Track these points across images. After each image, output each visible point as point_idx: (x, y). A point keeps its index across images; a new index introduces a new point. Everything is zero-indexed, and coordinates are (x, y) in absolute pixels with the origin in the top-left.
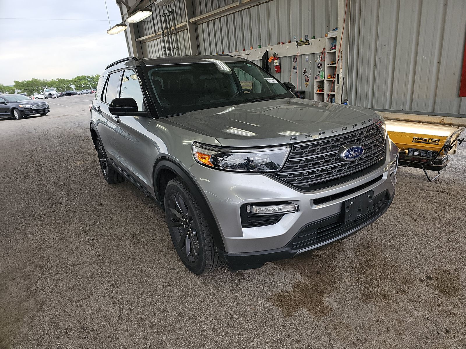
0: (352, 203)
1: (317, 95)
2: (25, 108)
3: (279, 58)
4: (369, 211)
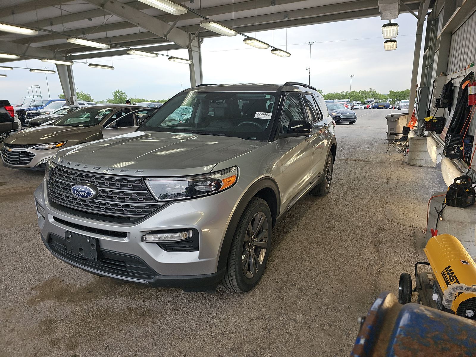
0: (70, 236)
2: (335, 116)
4: (93, 258)
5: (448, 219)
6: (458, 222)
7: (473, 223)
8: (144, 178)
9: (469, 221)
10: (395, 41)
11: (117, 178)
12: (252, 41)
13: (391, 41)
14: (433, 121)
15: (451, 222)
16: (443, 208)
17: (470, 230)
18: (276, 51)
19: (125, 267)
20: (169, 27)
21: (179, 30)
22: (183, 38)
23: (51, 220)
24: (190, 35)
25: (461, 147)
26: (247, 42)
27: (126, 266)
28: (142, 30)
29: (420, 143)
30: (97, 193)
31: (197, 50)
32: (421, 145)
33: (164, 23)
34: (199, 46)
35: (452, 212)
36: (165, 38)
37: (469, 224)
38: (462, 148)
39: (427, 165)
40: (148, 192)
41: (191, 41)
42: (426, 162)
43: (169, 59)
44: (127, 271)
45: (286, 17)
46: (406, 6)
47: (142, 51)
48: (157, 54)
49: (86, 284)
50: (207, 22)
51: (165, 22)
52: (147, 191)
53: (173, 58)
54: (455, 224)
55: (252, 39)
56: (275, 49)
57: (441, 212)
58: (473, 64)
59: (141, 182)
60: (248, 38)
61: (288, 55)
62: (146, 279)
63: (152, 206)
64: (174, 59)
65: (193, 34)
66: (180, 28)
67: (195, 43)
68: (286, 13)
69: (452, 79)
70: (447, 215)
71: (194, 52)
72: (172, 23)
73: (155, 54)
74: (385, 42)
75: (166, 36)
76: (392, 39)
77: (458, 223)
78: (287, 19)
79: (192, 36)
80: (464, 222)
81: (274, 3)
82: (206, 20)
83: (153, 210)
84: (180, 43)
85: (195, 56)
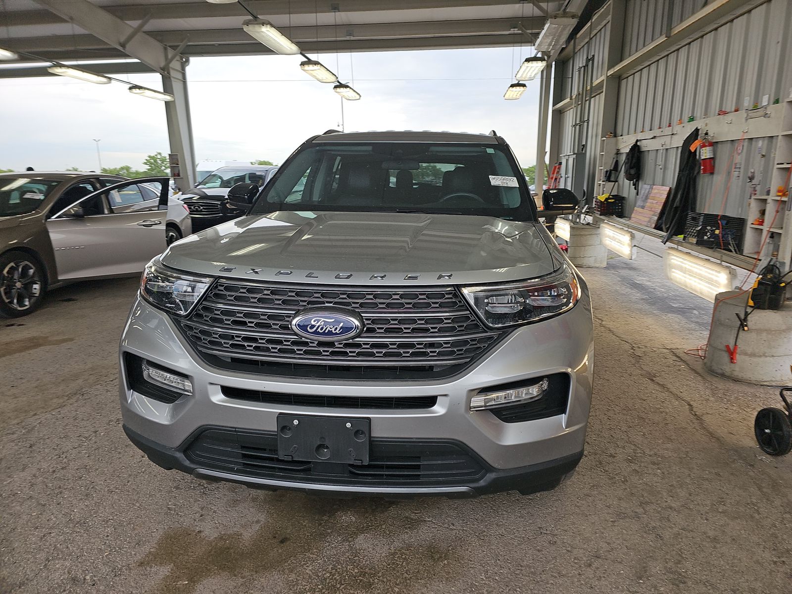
0: (296, 422)
1: (754, 231)
3: (713, 144)
4: (355, 460)
5: (754, 327)
6: (770, 330)
7: (788, 330)
8: (459, 287)
9: (784, 327)
10: (524, 85)
11: (401, 291)
12: (316, 67)
13: (518, 85)
14: (609, 201)
15: (759, 331)
16: (747, 314)
17: (785, 340)
18: (342, 89)
19: (418, 467)
20: (128, 32)
21: (147, 37)
22: (154, 53)
23: (218, 398)
24: (165, 49)
25: (715, 229)
26: (306, 67)
27: (419, 465)
28: (79, 30)
29: (587, 233)
30: (363, 325)
31: (180, 76)
32: (588, 236)
33: (119, 20)
34: (183, 69)
35: (761, 318)
36: (120, 48)
37: (784, 331)
38: (717, 232)
39: (597, 265)
40: (471, 313)
41: (168, 61)
42: (596, 261)
43: (130, 88)
44: (419, 475)
45: (350, 35)
46: (530, 35)
47: (83, 70)
48: (110, 78)
49: (257, 527)
50: (257, 24)
51: (121, 18)
52: (468, 312)
53: (140, 88)
54: (764, 334)
55: (316, 63)
56: (341, 86)
57: (745, 319)
58: (692, 117)
59: (455, 296)
60: (309, 62)
61: (358, 97)
62: (468, 483)
63: (481, 340)
64: (141, 91)
65: (174, 48)
66: (149, 33)
67: (175, 64)
68: (349, 27)
69: (637, 141)
70: (753, 322)
71: (175, 80)
72: (135, 23)
73: (106, 77)
74: (511, 86)
75: (123, 45)
76: (520, 82)
77: (768, 331)
78: (352, 38)
79: (171, 53)
80: (777, 329)
81: (335, 8)
82: (256, 20)
83: (484, 347)
84: (150, 61)
85: (177, 86)
